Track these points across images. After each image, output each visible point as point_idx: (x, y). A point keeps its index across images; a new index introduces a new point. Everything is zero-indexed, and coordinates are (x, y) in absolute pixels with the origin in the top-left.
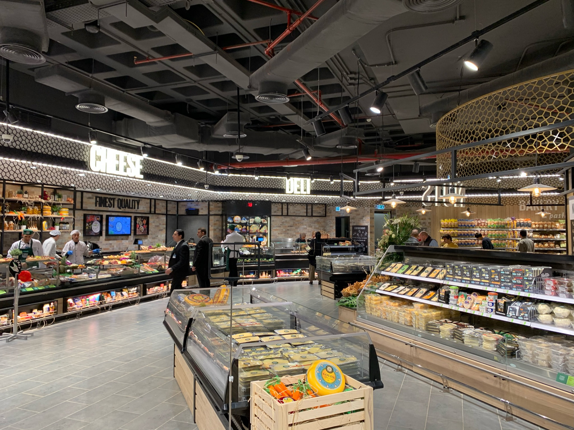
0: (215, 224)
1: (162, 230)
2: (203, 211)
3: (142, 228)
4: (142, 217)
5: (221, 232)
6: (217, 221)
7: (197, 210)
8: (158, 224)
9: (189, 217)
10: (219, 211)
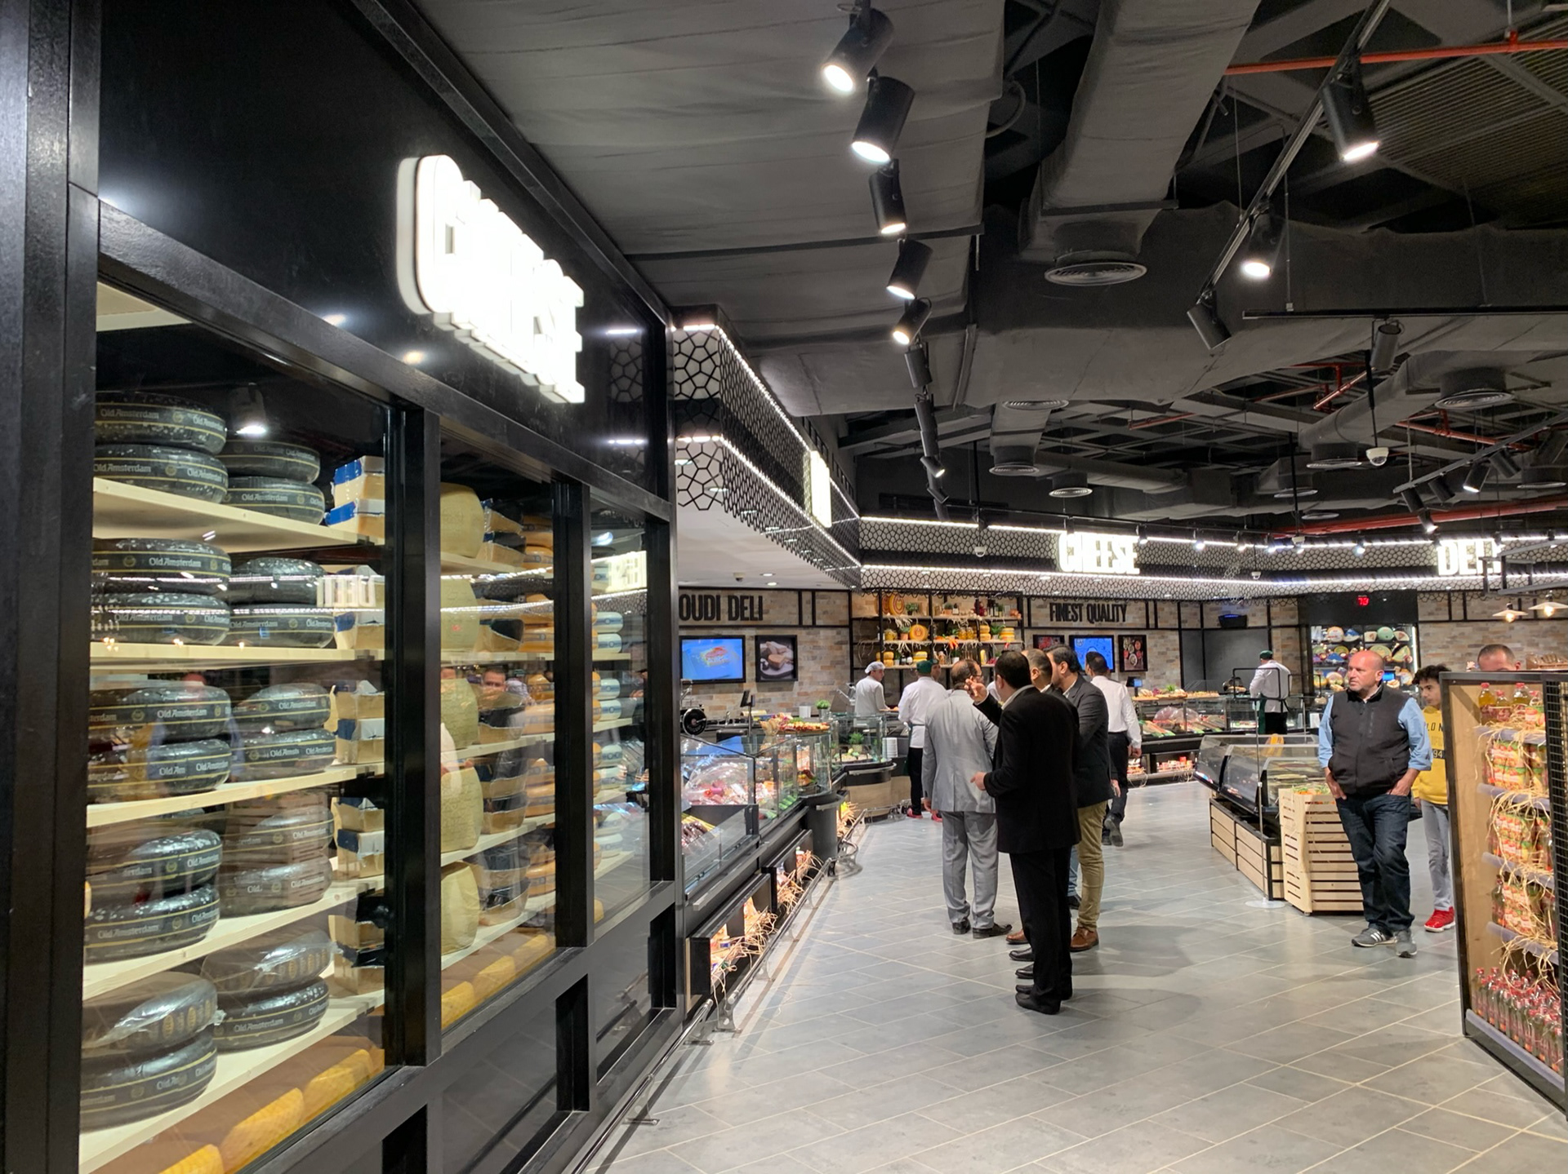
0: (1284, 646)
1: (1172, 661)
2: (1257, 620)
3: (1134, 658)
4: (1132, 636)
5: (1299, 662)
6: (1288, 638)
7: (1244, 619)
8: (1163, 650)
9: (1225, 633)
10: (1292, 617)
